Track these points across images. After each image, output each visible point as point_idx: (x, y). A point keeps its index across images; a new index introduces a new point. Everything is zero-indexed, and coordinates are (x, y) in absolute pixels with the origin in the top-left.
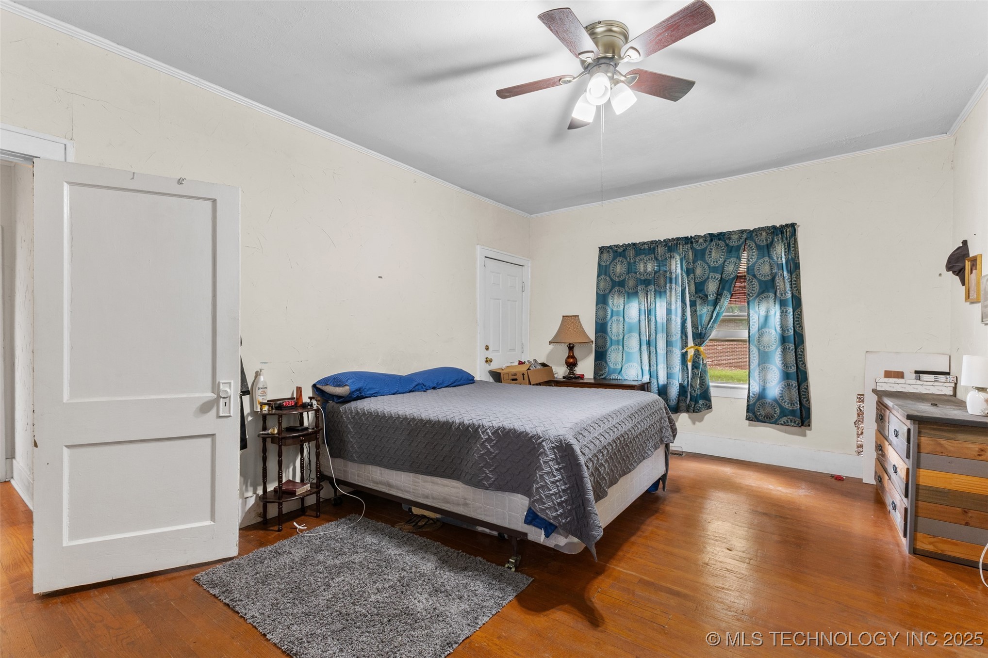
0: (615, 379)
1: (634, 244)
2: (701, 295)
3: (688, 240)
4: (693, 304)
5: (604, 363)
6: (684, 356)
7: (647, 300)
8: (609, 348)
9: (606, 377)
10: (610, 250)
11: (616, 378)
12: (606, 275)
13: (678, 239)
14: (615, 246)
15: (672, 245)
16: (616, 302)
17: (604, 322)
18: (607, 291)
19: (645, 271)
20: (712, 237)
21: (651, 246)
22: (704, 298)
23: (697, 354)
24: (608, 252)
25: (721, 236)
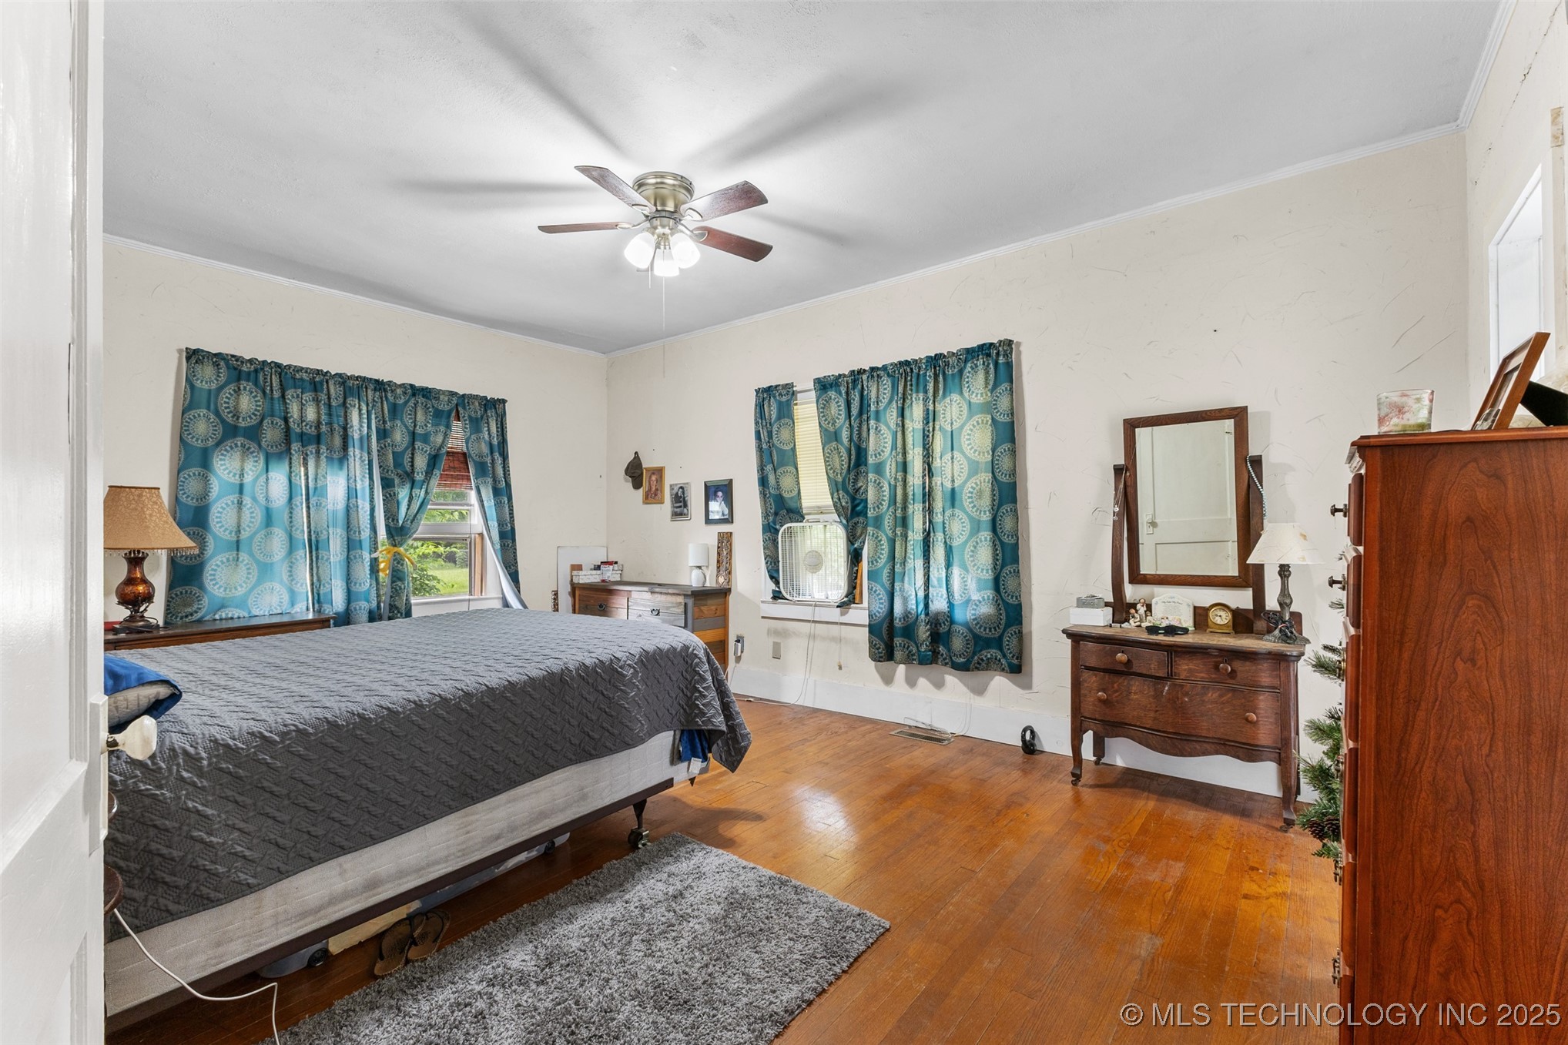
0: (226, 619)
1: (278, 365)
2: (399, 471)
3: (380, 385)
4: (387, 484)
5: (195, 589)
6: (374, 563)
7: (306, 469)
8: (211, 558)
9: (202, 617)
10: (222, 363)
11: (230, 616)
12: (208, 408)
13: (364, 379)
14: (233, 356)
15: (354, 387)
16: (226, 467)
17: (202, 504)
18: (211, 443)
19: (302, 418)
20: (415, 391)
21: (314, 378)
22: (409, 477)
23: (398, 560)
24: (216, 365)
25: (426, 393)
